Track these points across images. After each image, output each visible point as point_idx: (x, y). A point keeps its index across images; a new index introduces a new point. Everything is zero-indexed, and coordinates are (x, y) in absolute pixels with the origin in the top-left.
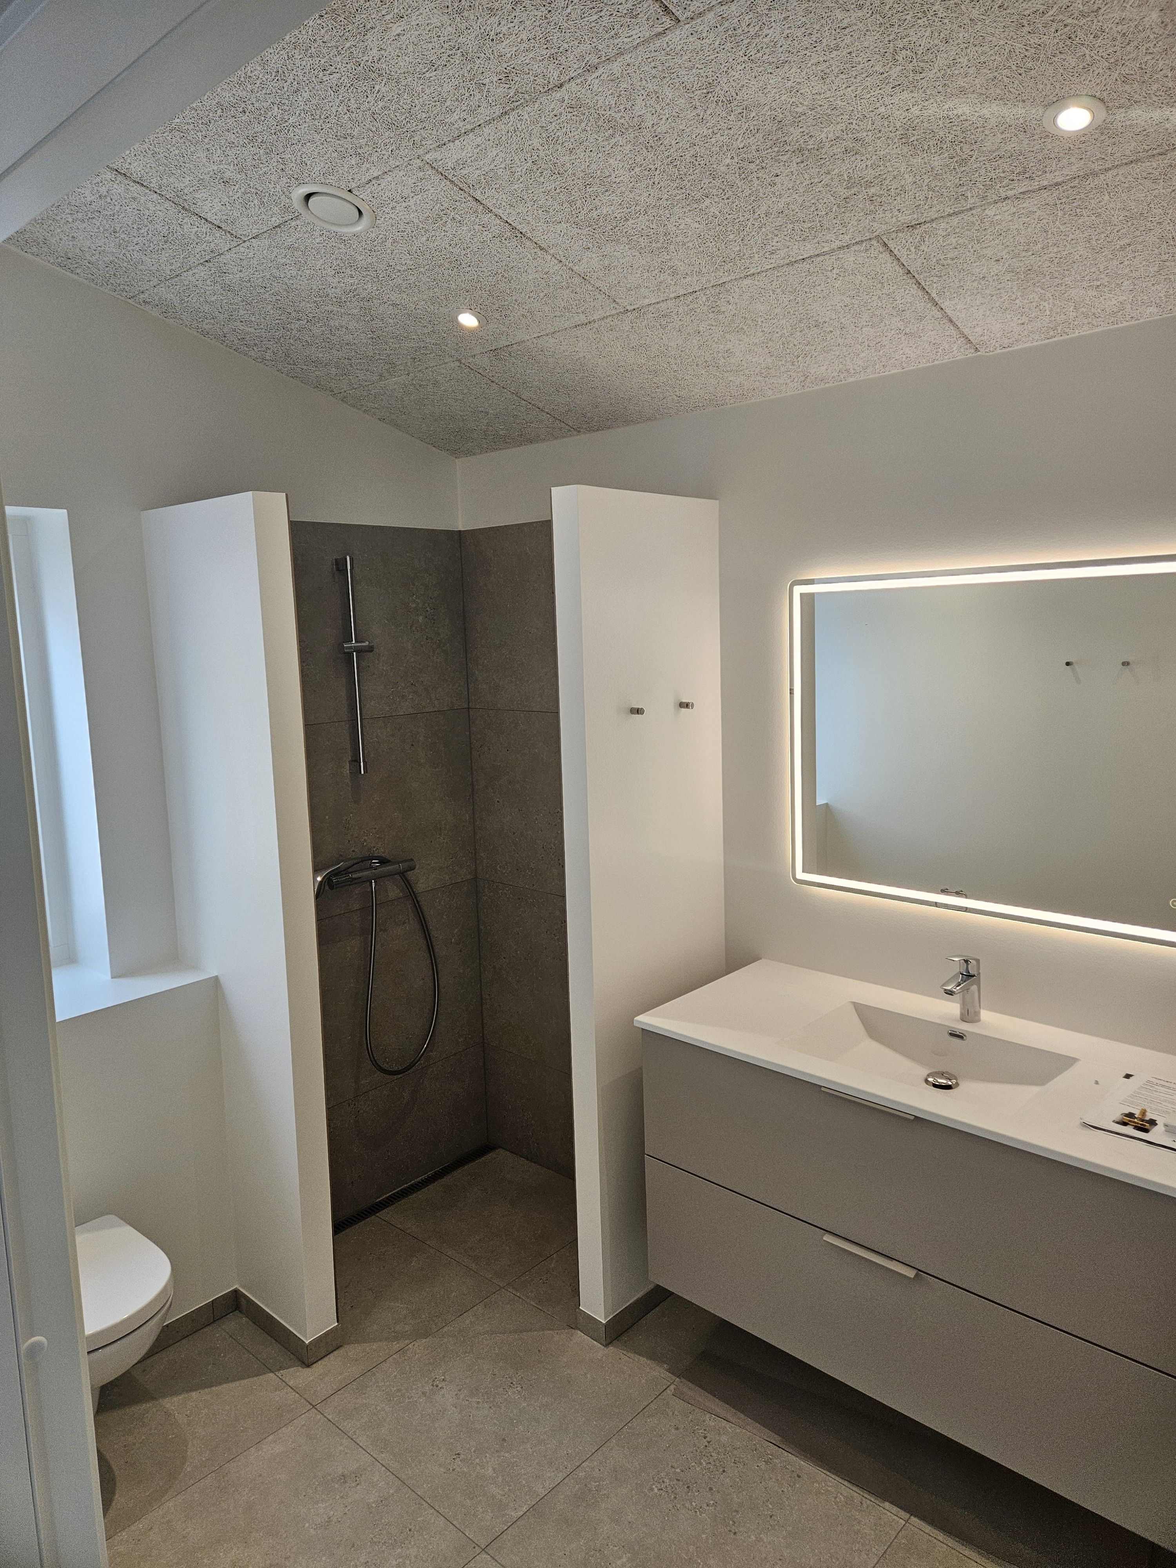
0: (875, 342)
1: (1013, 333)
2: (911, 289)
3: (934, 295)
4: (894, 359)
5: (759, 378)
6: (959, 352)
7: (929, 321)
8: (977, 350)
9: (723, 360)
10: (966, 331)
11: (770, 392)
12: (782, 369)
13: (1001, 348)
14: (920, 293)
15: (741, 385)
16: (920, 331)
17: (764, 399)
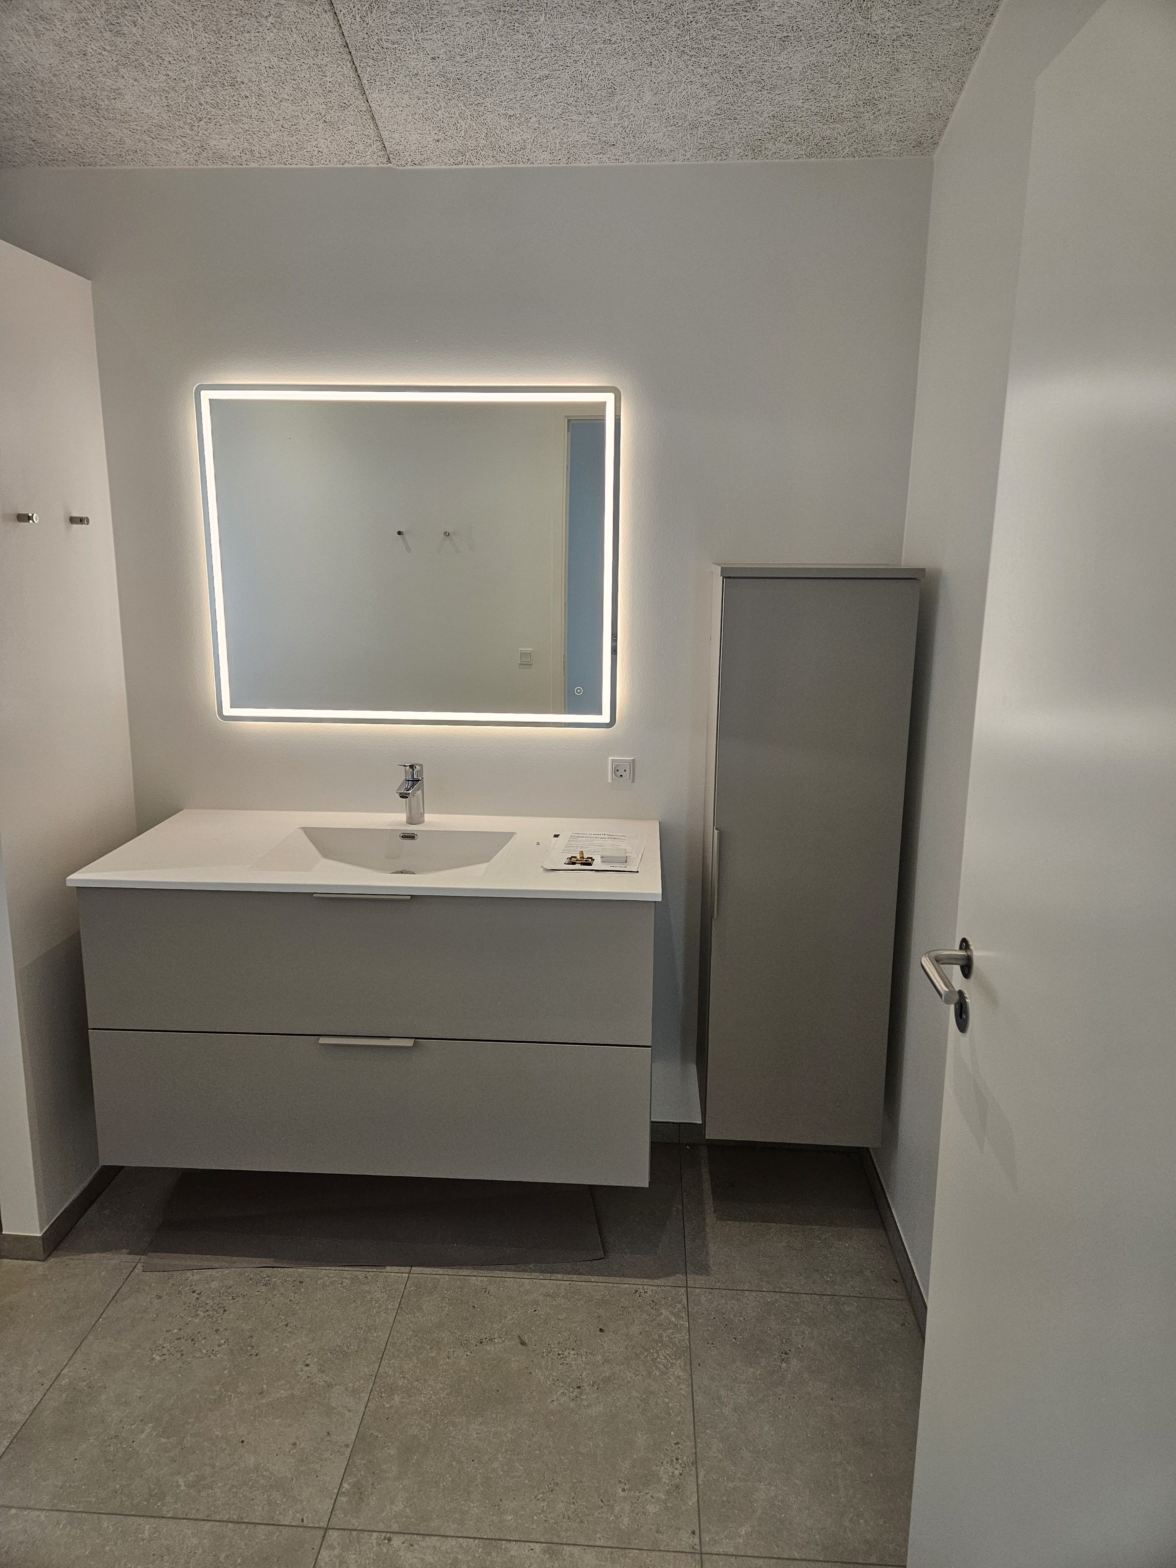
0: (290, 124)
1: (427, 148)
2: (344, 67)
3: (365, 81)
4: (305, 150)
5: (146, 138)
6: (372, 160)
7: (352, 113)
8: (389, 161)
9: (107, 102)
10: (385, 135)
11: (155, 160)
12: (178, 132)
13: (412, 164)
14: (352, 74)
15: (121, 142)
16: (341, 122)
17: (146, 167)
